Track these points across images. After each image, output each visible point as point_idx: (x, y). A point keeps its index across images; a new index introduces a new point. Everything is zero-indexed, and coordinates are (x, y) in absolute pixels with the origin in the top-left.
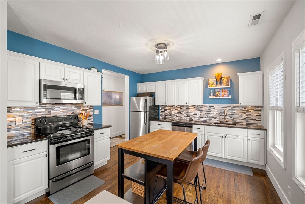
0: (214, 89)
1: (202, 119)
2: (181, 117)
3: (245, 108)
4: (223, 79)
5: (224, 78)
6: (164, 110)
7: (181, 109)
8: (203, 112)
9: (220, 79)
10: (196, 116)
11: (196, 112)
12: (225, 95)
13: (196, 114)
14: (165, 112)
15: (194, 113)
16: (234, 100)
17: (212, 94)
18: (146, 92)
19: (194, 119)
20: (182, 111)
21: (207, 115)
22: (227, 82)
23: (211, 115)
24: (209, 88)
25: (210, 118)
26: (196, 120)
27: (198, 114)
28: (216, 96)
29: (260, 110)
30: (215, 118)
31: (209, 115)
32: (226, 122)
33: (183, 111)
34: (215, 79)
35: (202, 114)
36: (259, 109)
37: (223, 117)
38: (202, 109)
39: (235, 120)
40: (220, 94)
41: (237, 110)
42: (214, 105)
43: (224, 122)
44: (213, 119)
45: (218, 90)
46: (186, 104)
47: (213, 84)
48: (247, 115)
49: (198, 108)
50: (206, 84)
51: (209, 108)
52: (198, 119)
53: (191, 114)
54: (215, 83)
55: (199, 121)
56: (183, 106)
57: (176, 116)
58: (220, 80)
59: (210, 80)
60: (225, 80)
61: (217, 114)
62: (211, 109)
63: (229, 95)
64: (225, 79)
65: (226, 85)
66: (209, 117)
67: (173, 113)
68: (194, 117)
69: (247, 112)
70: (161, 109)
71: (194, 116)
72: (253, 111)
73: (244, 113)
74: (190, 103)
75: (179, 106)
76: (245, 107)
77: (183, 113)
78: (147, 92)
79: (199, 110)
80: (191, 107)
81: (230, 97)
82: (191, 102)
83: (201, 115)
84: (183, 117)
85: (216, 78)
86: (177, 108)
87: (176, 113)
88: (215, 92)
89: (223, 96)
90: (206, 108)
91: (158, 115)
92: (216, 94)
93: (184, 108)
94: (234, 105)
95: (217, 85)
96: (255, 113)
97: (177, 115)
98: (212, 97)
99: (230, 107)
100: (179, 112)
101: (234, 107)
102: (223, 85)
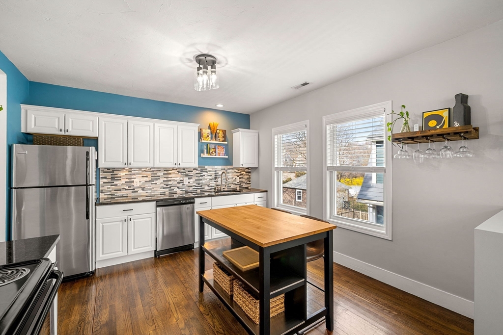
0: (209, 144)
1: (191, 189)
2: (155, 189)
3: (238, 170)
4: (218, 131)
5: (220, 130)
6: (113, 178)
7: (153, 175)
8: (192, 178)
9: (214, 131)
10: (181, 185)
11: (182, 179)
12: (221, 154)
13: (181, 182)
14: (116, 182)
15: (178, 181)
16: (228, 161)
17: (205, 151)
19: (179, 191)
20: (157, 180)
21: (198, 182)
22: (223, 137)
23: (203, 182)
24: (203, 141)
25: (201, 186)
26: (182, 192)
27: (184, 181)
28: (211, 155)
29: (250, 172)
30: (208, 186)
31: (201, 182)
32: (223, 189)
33: (158, 178)
34: (210, 131)
35: (191, 180)
36: (249, 170)
38: (191, 174)
39: (230, 185)
40: (215, 152)
41: (231, 173)
42: (206, 167)
43: (221, 189)
44: (206, 188)
45: (213, 146)
46: (173, 166)
47: (208, 136)
48: (240, 178)
49: (185, 172)
51: (200, 172)
52: (184, 189)
53: (173, 183)
54: (210, 136)
55: (187, 194)
56: (159, 169)
57: (143, 189)
58: (215, 133)
59: (204, 131)
61: (210, 179)
62: (204, 173)
63: (225, 154)
64: (221, 133)
65: (223, 141)
66: (200, 185)
67: (137, 183)
68: (178, 187)
69: (241, 175)
70: (105, 178)
71: (178, 185)
72: (245, 173)
73: (238, 176)
74: (181, 163)
77: (158, 182)
79: (187, 175)
80: (173, 171)
81: (226, 156)
83: (189, 182)
84: (159, 189)
85: (210, 128)
86: (145, 174)
87: (143, 184)
88: (210, 149)
89: (220, 155)
90: (197, 172)
92: (211, 151)
93: (161, 173)
94: (229, 167)
95: (212, 139)
96: (246, 175)
97: (146, 186)
99: (224, 169)
100: (149, 181)
101: (229, 169)
102: (219, 140)
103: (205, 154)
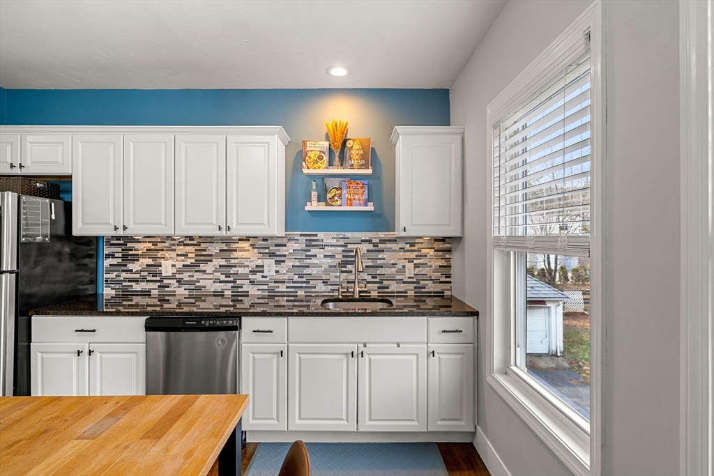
0: (323, 177)
1: (282, 288)
2: (202, 283)
3: (412, 245)
4: (349, 144)
5: (354, 140)
6: (125, 257)
7: (199, 253)
8: (284, 261)
9: (339, 144)
10: (258, 277)
11: (260, 262)
12: (357, 201)
13: (259, 269)
14: (130, 266)
15: (252, 266)
16: (382, 218)
17: (314, 194)
18: (17, 171)
19: (254, 291)
20: (206, 262)
21: (299, 271)
22: (363, 157)
23: (313, 271)
24: (305, 171)
25: (308, 282)
26: (260, 293)
27: (266, 269)
28: (327, 205)
29: (449, 251)
30: (325, 282)
31: (306, 271)
32: (360, 292)
33: (209, 258)
34: (326, 144)
35: (283, 268)
36: (447, 245)
37: (352, 277)
38: (283, 251)
39: (385, 283)
40: (340, 196)
41: (390, 250)
42: (321, 235)
43: (353, 292)
44: (321, 287)
45: (336, 182)
46: (216, 233)
47: (320, 158)
48: (416, 266)
49: (268, 246)
50: (297, 158)
51: (304, 246)
52: (266, 287)
53: (241, 270)
54: (326, 158)
55: (271, 297)
56: (210, 240)
57: (180, 282)
58: (339, 149)
59: (309, 146)
60: (355, 149)
61: (330, 266)
62: (314, 251)
63: (369, 200)
64: (356, 147)
65: (361, 166)
66: (304, 280)
67: (167, 269)
68: (252, 282)
69: (418, 257)
70: (112, 255)
71: (251, 277)
72: (431, 252)
73: (410, 261)
74: (234, 226)
75: (191, 238)
76: (412, 241)
77: (209, 268)
78: (24, 172)
79: (272, 255)
80: (241, 245)
81: (370, 207)
82: (238, 224)
83: (277, 272)
84: (210, 283)
85: (327, 138)
86: (181, 250)
87: (179, 271)
88: (326, 190)
89: (351, 205)
90: (297, 246)
91: (94, 282)
92: (329, 196)
93: (214, 249)
94: (382, 235)
95: (331, 164)
96: (437, 258)
97: (185, 276)
98: (314, 206)
99: (370, 241)
100: (192, 265)
101: (383, 241)
102: (352, 166)
103: (315, 203)
